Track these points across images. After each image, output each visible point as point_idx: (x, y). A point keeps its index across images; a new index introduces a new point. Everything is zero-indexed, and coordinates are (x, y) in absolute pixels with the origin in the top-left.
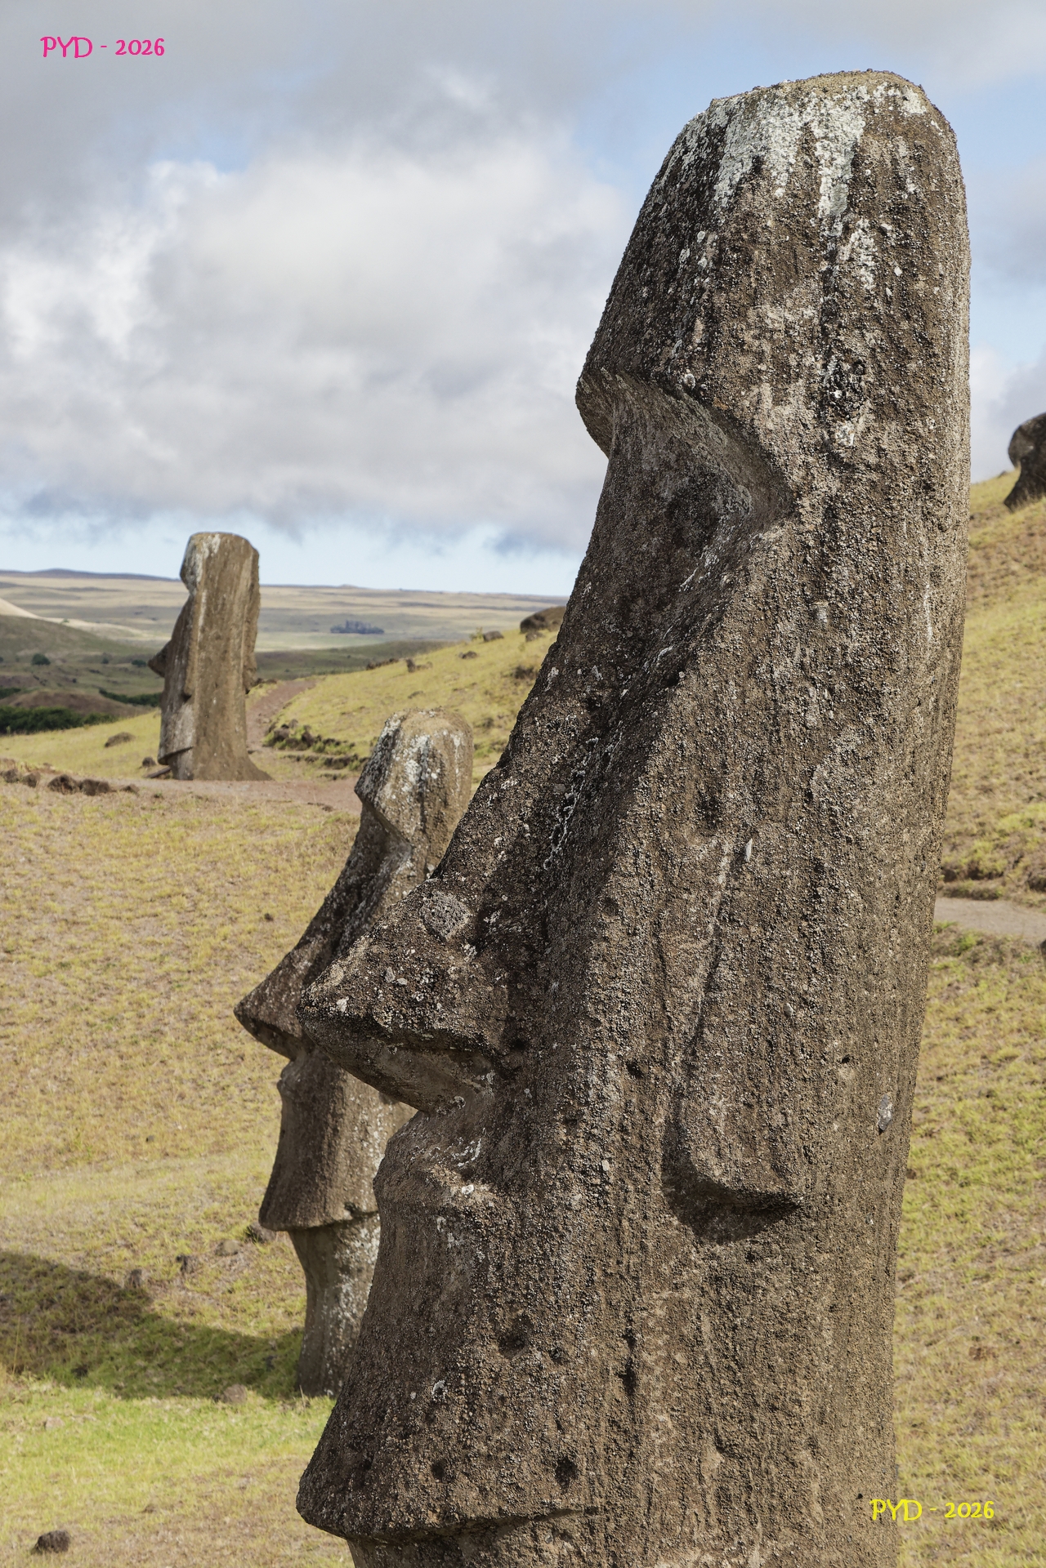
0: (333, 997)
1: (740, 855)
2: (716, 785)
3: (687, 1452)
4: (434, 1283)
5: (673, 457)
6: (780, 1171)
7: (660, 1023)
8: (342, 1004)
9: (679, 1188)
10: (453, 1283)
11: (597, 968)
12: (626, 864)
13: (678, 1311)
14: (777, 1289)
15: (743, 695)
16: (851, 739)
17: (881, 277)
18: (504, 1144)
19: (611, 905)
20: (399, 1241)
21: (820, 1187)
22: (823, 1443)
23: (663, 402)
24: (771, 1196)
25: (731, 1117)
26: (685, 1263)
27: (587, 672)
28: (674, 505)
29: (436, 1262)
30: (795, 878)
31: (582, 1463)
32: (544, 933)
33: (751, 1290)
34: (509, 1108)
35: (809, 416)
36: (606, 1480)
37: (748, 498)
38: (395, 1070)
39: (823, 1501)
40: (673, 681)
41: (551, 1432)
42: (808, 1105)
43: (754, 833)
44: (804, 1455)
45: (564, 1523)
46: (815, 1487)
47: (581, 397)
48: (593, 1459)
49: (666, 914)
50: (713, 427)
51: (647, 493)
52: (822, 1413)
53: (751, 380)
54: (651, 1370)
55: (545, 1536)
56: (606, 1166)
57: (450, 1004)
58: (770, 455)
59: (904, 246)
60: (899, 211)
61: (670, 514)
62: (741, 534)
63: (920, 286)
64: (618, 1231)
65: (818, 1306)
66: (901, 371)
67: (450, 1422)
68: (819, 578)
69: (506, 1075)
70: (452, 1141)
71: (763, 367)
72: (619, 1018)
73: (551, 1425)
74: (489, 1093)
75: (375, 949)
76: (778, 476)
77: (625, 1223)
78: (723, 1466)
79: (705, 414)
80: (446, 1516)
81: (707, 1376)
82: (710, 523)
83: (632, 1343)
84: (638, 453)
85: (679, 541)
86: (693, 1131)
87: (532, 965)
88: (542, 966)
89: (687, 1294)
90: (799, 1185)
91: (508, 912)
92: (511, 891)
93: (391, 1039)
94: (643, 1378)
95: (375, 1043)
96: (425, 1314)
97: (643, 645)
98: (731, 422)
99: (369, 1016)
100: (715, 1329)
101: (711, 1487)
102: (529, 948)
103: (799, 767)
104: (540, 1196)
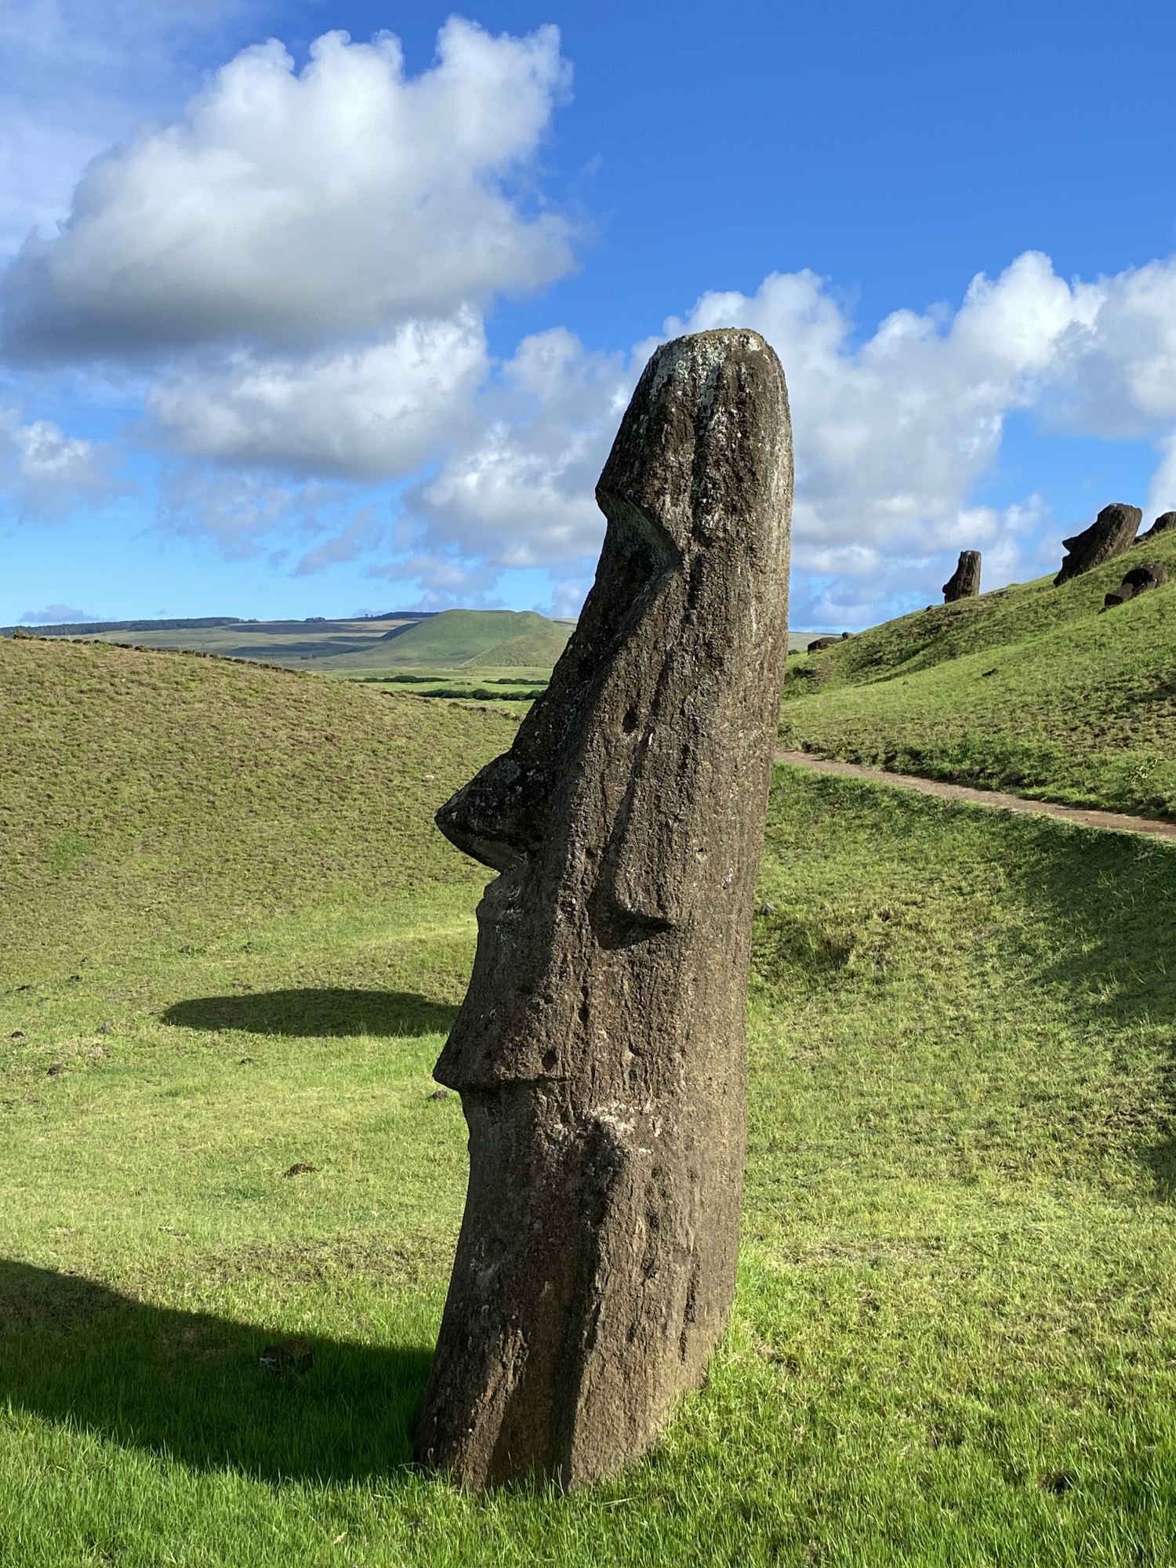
0: (449, 811)
1: (645, 743)
2: (634, 705)
3: (614, 1051)
4: (495, 959)
6: (662, 907)
7: (603, 828)
8: (454, 815)
11: (573, 799)
12: (588, 745)
13: (611, 978)
14: (665, 968)
16: (707, 682)
17: (729, 438)
18: (529, 889)
21: (685, 915)
24: (657, 919)
25: (638, 877)
30: (675, 754)
31: (559, 1054)
33: (649, 968)
35: (689, 512)
36: (571, 1063)
37: (664, 556)
38: (481, 850)
39: (686, 1079)
40: (617, 652)
41: (544, 1038)
42: (678, 873)
43: (653, 730)
44: (677, 1055)
45: (549, 1085)
46: (682, 1072)
48: (565, 1051)
49: (607, 771)
50: (643, 518)
52: (688, 1034)
53: (660, 493)
54: (596, 1008)
55: (540, 1091)
56: (574, 901)
58: (668, 532)
59: (742, 422)
60: (741, 404)
63: (751, 443)
67: (495, 1030)
68: (692, 599)
69: (532, 854)
71: (666, 486)
72: (582, 825)
73: (544, 1034)
74: (525, 863)
76: (673, 544)
78: (633, 1059)
79: (639, 511)
80: (492, 1079)
81: (626, 1012)
82: (649, 569)
83: (586, 994)
85: (633, 578)
86: (617, 884)
91: (539, 770)
92: (541, 760)
93: (478, 834)
94: (592, 1012)
95: (470, 836)
98: (650, 515)
99: (466, 822)
100: (631, 988)
101: (626, 1070)
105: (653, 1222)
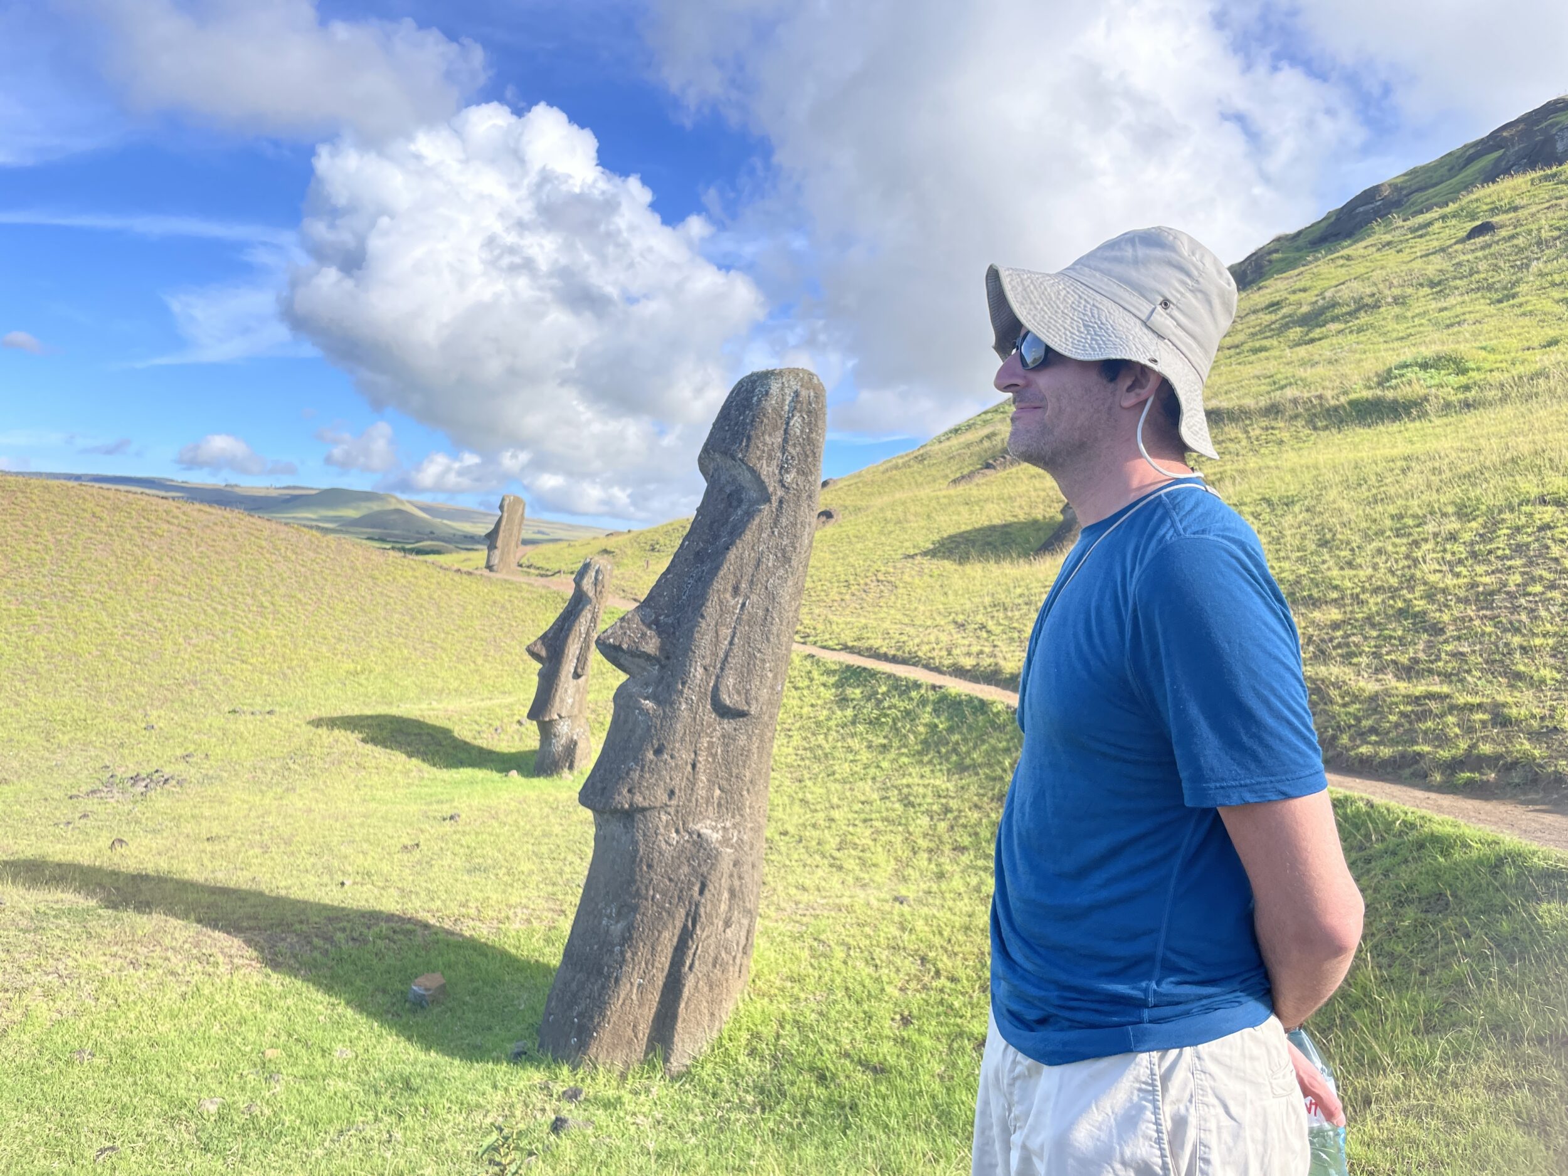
0: (608, 638)
1: (743, 605)
2: (738, 583)
3: (710, 790)
4: (632, 731)
5: (731, 480)
6: (748, 703)
7: (715, 654)
8: (611, 641)
9: (715, 705)
10: (639, 732)
11: (696, 635)
12: (709, 604)
13: (711, 744)
14: (742, 740)
15: (749, 555)
16: (781, 572)
17: (802, 431)
18: (660, 688)
19: (702, 616)
20: (622, 717)
21: (758, 709)
22: (751, 789)
23: (730, 462)
24: (744, 710)
25: (734, 685)
26: (715, 730)
27: (697, 544)
28: (730, 495)
29: (634, 725)
30: (761, 613)
31: (677, 791)
32: (679, 624)
33: (734, 740)
34: (662, 678)
35: (777, 472)
36: (684, 797)
37: (754, 495)
38: (626, 663)
39: (750, 808)
40: (728, 549)
41: (668, 780)
42: (758, 683)
43: (749, 598)
44: (745, 793)
45: (669, 809)
46: (748, 803)
47: (700, 459)
48: (680, 790)
49: (719, 620)
50: (746, 472)
51: (721, 490)
52: (752, 780)
53: (759, 459)
54: (701, 763)
55: (662, 813)
56: (693, 698)
57: (646, 644)
58: (763, 482)
59: (810, 423)
60: (809, 412)
61: (728, 498)
62: (751, 506)
63: (814, 435)
64: (695, 718)
65: (754, 746)
66: (806, 461)
67: (636, 775)
68: (776, 522)
69: (662, 667)
70: (642, 687)
71: (764, 455)
72: (702, 652)
73: (668, 778)
74: (656, 672)
75: (622, 624)
76: (765, 489)
77: (698, 716)
78: (720, 794)
79: (744, 467)
80: (631, 805)
81: (718, 766)
82: (740, 501)
83: (696, 754)
84: (719, 478)
85: (730, 505)
86: (722, 688)
87: (674, 633)
88: (678, 634)
89: (714, 740)
90: (752, 708)
91: (667, 616)
92: (668, 609)
94: (698, 765)
95: (620, 653)
97: (716, 537)
98: (752, 471)
99: (620, 646)
100: (722, 751)
101: (716, 801)
102: (673, 628)
103: (764, 579)
104: (671, 706)
105: (732, 893)
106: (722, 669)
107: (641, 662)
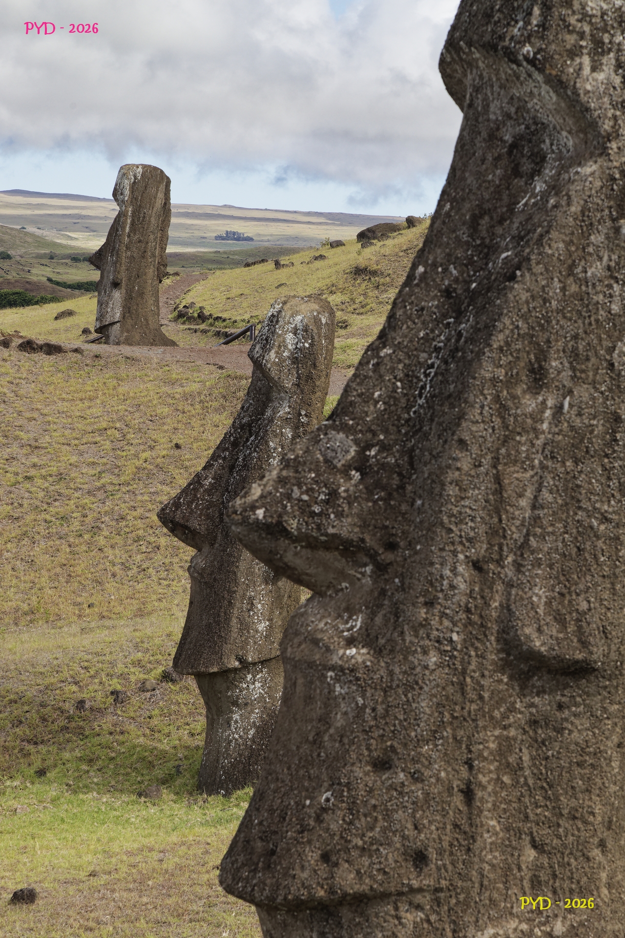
0: (253, 507)
1: (559, 409)
2: (542, 355)
3: (509, 848)
4: (325, 720)
5: (513, 110)
6: (584, 644)
7: (496, 533)
8: (260, 513)
9: (508, 654)
10: (339, 721)
11: (452, 491)
12: (474, 414)
13: (506, 746)
14: (579, 730)
15: (564, 289)
18: (378, 620)
19: (462, 444)
20: (300, 689)
21: (614, 656)
22: (610, 844)
23: (507, 69)
24: (577, 662)
25: (549, 604)
26: (512, 709)
27: (445, 270)
28: (513, 146)
29: (326, 705)
30: (599, 425)
31: (432, 855)
32: (411, 464)
33: (560, 730)
34: (383, 592)
35: (617, 81)
36: (450, 867)
37: (568, 141)
38: (299, 563)
39: (609, 886)
40: (512, 278)
41: (410, 832)
42: (606, 595)
43: (570, 392)
44: (596, 853)
45: (419, 898)
46: (604, 875)
47: (444, 66)
48: (440, 852)
49: (503, 451)
50: (545, 88)
51: (493, 137)
52: (610, 822)
53: (574, 53)
54: (484, 788)
55: (403, 907)
56: (455, 637)
57: (340, 515)
58: (588, 109)
61: (510, 153)
62: (564, 168)
64: (462, 685)
65: (609, 744)
67: (335, 823)
69: (381, 568)
70: (339, 616)
71: (583, 43)
72: (467, 528)
73: (410, 826)
74: (367, 581)
75: (284, 473)
76: (593, 125)
77: (468, 680)
78: (536, 859)
79: (539, 78)
80: (331, 891)
81: (527, 793)
82: (539, 160)
83: (471, 767)
84: (486, 107)
85: (516, 172)
86: (520, 612)
87: (402, 487)
88: (409, 488)
89: (512, 732)
90: (598, 652)
91: (384, 448)
92: (386, 432)
93: (295, 540)
94: (479, 794)
95: (283, 543)
96: (317, 742)
97: (489, 250)
98: (559, 84)
99: (279, 523)
100: (533, 759)
101: (527, 874)
102: (400, 474)
103: (604, 343)
104: (405, 658)
106: (518, 567)
107: (331, 557)
